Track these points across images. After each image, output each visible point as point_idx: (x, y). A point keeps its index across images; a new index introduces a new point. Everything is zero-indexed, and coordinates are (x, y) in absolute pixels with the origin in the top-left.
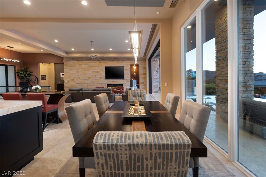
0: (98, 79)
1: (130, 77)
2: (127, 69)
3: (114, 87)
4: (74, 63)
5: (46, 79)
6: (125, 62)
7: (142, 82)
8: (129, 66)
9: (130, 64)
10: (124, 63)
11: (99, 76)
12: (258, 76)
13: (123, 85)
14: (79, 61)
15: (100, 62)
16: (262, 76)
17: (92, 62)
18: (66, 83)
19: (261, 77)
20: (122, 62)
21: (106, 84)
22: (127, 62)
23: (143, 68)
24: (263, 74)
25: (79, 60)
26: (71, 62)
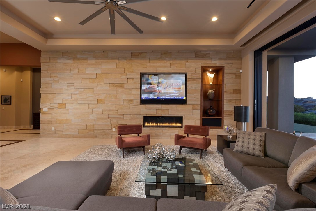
0: (122, 102)
1: (200, 97)
2: (193, 80)
3: (160, 123)
4: (64, 63)
5: (11, 104)
6: (189, 61)
7: (230, 111)
8: (199, 71)
9: (202, 67)
10: (187, 63)
11: (124, 97)
12: (307, 101)
13: (182, 117)
14: (79, 59)
15: (130, 61)
16: (312, 102)
17: (109, 61)
18: (45, 113)
19: (310, 103)
20: (183, 61)
21: (140, 116)
22: (196, 61)
23: (234, 76)
24: (312, 99)
25: (78, 56)
26: (59, 61)
